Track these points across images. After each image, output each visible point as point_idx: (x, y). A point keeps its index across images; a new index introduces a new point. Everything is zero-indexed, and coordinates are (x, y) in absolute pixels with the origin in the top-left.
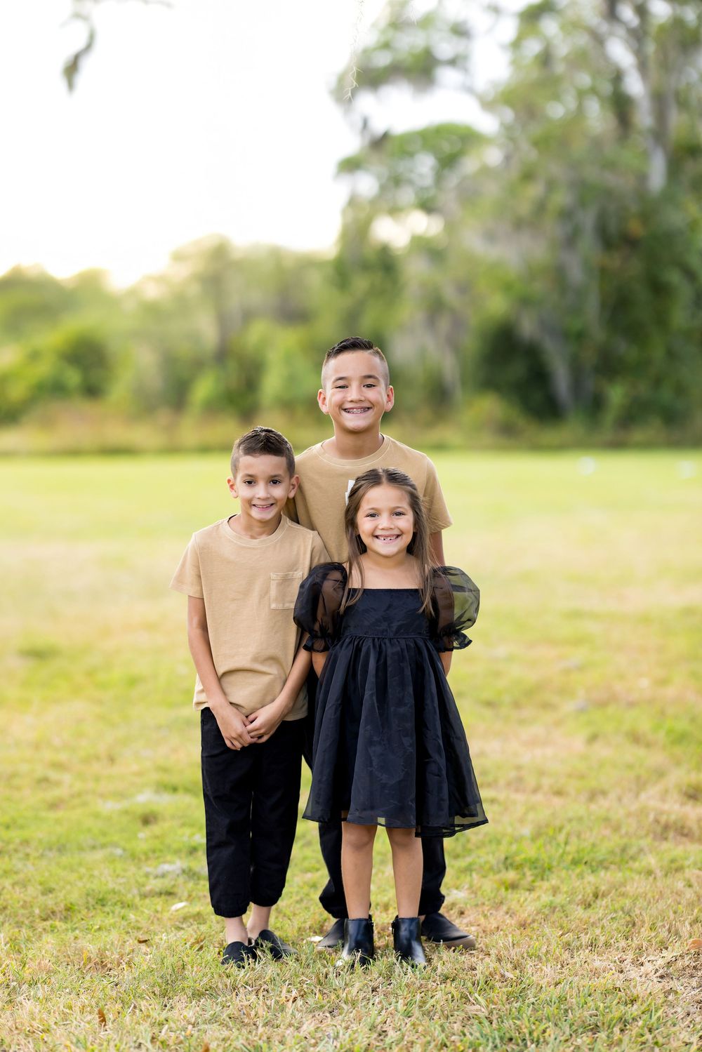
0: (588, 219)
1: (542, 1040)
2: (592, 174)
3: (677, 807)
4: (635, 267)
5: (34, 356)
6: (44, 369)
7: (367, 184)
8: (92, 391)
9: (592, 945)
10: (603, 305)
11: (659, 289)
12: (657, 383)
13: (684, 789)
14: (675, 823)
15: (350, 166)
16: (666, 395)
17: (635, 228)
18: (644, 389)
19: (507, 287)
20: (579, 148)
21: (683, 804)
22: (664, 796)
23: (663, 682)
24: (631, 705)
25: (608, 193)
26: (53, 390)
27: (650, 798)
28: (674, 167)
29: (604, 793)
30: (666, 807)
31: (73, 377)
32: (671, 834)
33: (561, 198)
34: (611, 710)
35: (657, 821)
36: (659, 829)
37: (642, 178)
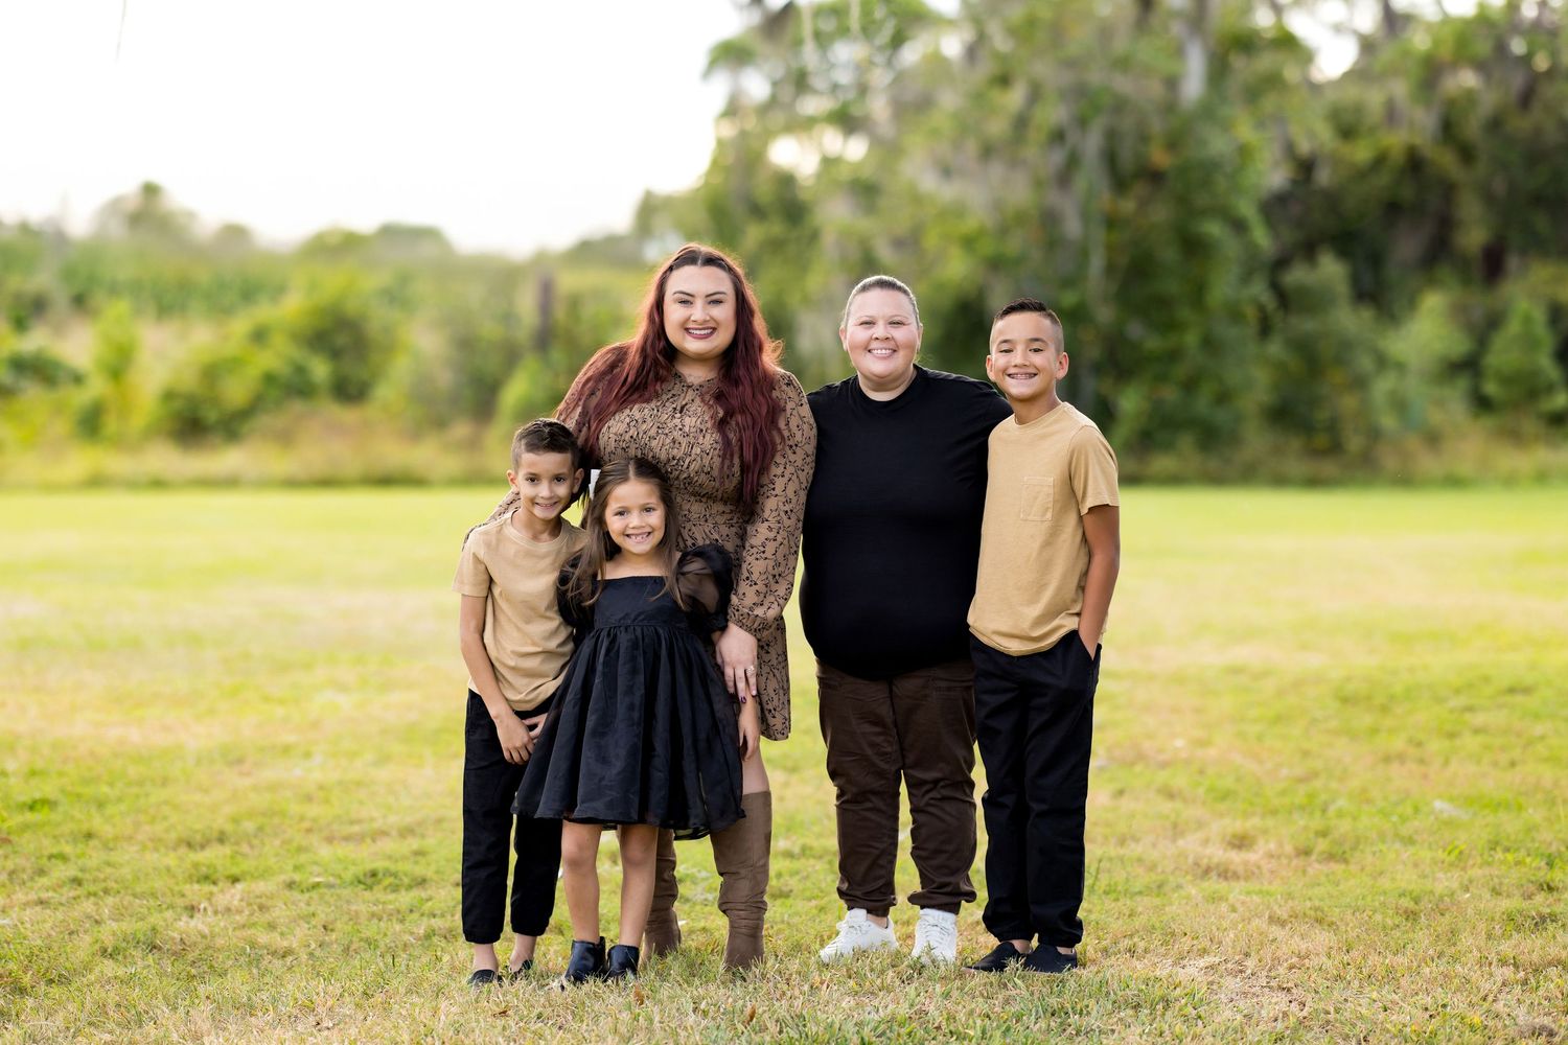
0: (1092, 144)
1: (1085, 1012)
2: (1095, 77)
3: (1221, 852)
4: (1161, 213)
5: (259, 336)
6: (273, 358)
7: (756, 85)
8: (349, 391)
9: (1132, 951)
10: (1110, 269)
11: (1194, 247)
12: (1190, 386)
13: (1228, 838)
14: (1218, 865)
15: (731, 55)
16: (1202, 404)
17: (1160, 157)
18: (1170, 394)
19: (969, 242)
20: (1080, 38)
21: (1225, 850)
22: (1206, 842)
23: (1203, 743)
24: (1164, 765)
25: (1120, 105)
26: (293, 387)
27: (1190, 844)
28: (1218, 70)
29: (1136, 840)
30: (1208, 851)
31: (321, 370)
32: (1213, 874)
33: (1053, 113)
34: (1138, 768)
35: (1197, 864)
36: (1199, 871)
37: (1172, 83)
